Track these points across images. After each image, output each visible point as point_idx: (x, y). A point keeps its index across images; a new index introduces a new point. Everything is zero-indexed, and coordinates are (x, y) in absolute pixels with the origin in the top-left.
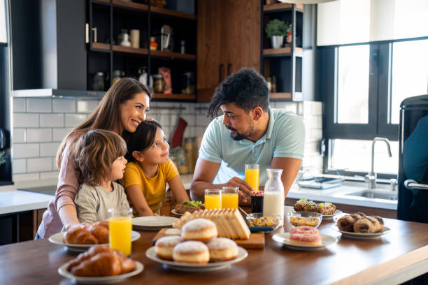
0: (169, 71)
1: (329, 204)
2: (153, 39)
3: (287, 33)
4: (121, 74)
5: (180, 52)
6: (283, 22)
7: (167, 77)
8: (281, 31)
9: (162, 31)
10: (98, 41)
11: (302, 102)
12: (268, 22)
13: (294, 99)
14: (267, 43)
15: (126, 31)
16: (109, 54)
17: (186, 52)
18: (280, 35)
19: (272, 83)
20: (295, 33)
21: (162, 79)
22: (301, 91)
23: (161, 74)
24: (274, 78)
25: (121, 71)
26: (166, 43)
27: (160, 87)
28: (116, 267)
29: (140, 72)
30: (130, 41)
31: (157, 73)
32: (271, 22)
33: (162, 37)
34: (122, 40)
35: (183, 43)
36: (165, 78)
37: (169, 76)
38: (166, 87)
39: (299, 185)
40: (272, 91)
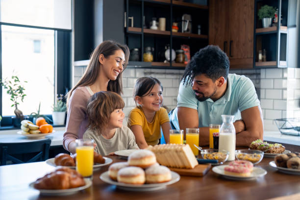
0: (189, 47)
1: (279, 145)
2: (175, 24)
3: (275, 15)
4: (152, 49)
5: (197, 33)
6: (271, 7)
7: (187, 51)
8: (270, 15)
9: (183, 18)
10: (134, 26)
11: (286, 68)
12: (260, 8)
13: (279, 66)
14: (259, 24)
15: (155, 19)
16: (141, 35)
17: (202, 33)
18: (269, 17)
19: (263, 55)
20: (280, 15)
21: (183, 53)
22: (285, 60)
23: (183, 50)
24: (264, 50)
25: (151, 48)
26: (186, 26)
27: (181, 59)
28: (65, 183)
29: (166, 48)
30: (158, 26)
31: (180, 48)
32: (262, 8)
33: (183, 22)
34: (152, 25)
35: (199, 27)
36: (185, 53)
37: (189, 51)
38: (186, 59)
39: (281, 132)
40: (263, 60)
